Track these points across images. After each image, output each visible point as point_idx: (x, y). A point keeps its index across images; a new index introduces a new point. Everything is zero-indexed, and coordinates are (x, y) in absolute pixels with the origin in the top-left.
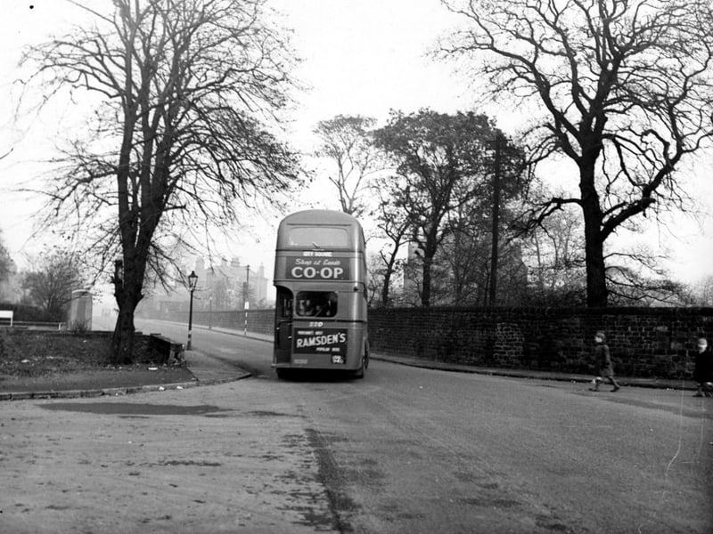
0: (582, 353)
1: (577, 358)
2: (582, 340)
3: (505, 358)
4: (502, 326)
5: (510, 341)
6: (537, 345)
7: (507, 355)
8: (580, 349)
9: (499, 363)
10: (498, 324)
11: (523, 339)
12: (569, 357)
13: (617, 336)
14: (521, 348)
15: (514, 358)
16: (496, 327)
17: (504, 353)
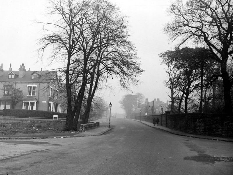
0: (220, 130)
1: (219, 131)
2: (220, 125)
3: (199, 131)
4: (198, 120)
5: (201, 125)
6: (208, 127)
7: (200, 130)
8: (219, 128)
9: (197, 133)
10: (197, 119)
11: (204, 125)
12: (216, 131)
13: (230, 124)
14: (203, 128)
15: (201, 131)
16: (196, 120)
17: (199, 129)
